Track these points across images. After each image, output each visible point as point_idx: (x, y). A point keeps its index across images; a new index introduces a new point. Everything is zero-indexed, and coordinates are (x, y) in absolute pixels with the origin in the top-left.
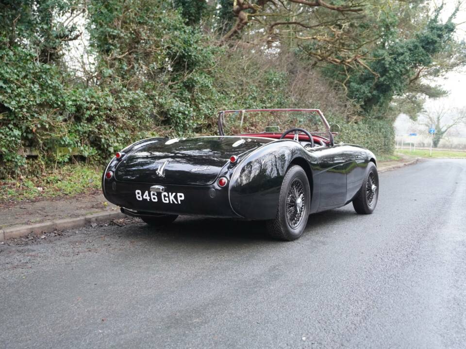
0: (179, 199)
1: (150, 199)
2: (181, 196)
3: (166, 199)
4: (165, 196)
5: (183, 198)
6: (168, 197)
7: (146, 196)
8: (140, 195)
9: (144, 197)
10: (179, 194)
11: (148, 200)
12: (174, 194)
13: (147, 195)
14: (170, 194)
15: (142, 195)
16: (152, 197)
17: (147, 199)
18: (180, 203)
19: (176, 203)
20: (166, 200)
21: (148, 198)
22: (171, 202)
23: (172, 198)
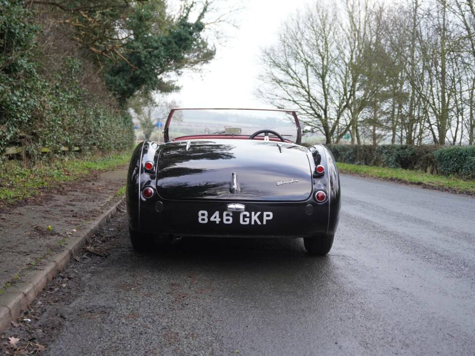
0: (265, 218)
1: (222, 222)
2: (268, 216)
3: (246, 219)
4: (245, 216)
5: (271, 218)
6: (250, 217)
7: (215, 218)
8: (206, 217)
9: (212, 219)
10: (265, 213)
11: (218, 222)
12: (259, 213)
13: (218, 216)
14: (253, 213)
15: (209, 217)
16: (225, 218)
17: (216, 222)
18: (265, 223)
19: (259, 223)
20: (246, 221)
21: (218, 220)
22: (253, 223)
23: (255, 217)
